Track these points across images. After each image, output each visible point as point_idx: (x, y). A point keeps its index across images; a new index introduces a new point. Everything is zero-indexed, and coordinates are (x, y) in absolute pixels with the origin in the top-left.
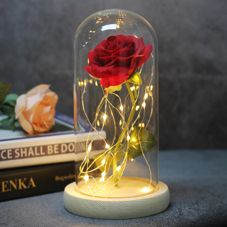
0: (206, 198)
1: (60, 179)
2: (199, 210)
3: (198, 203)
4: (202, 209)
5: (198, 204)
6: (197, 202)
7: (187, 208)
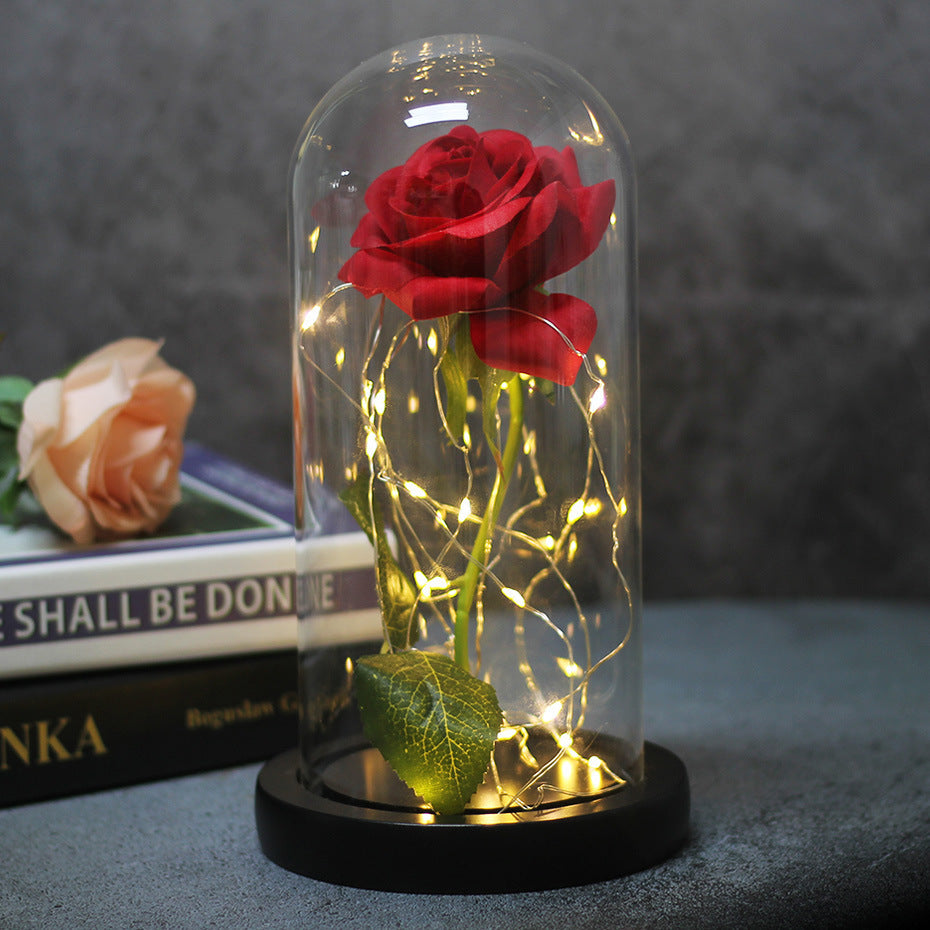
0: (801, 796)
1: (205, 721)
2: (770, 846)
3: (769, 817)
4: (783, 842)
5: (767, 824)
6: (764, 813)
7: (725, 839)
